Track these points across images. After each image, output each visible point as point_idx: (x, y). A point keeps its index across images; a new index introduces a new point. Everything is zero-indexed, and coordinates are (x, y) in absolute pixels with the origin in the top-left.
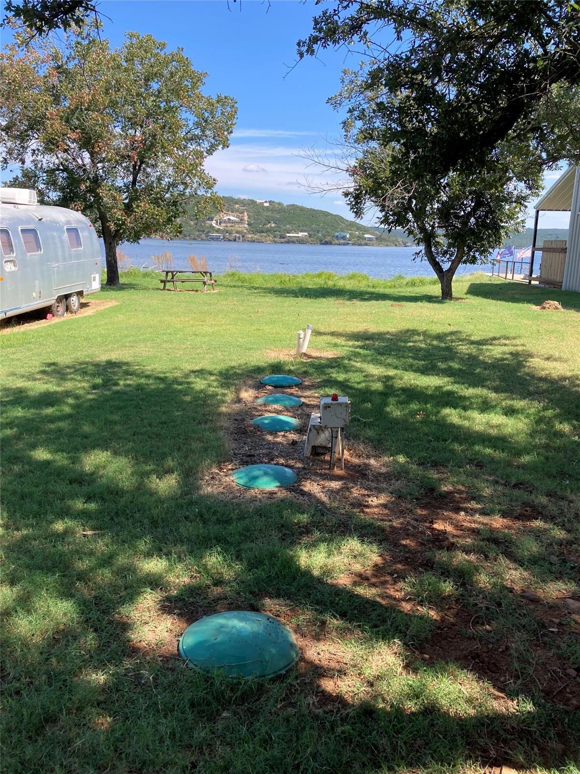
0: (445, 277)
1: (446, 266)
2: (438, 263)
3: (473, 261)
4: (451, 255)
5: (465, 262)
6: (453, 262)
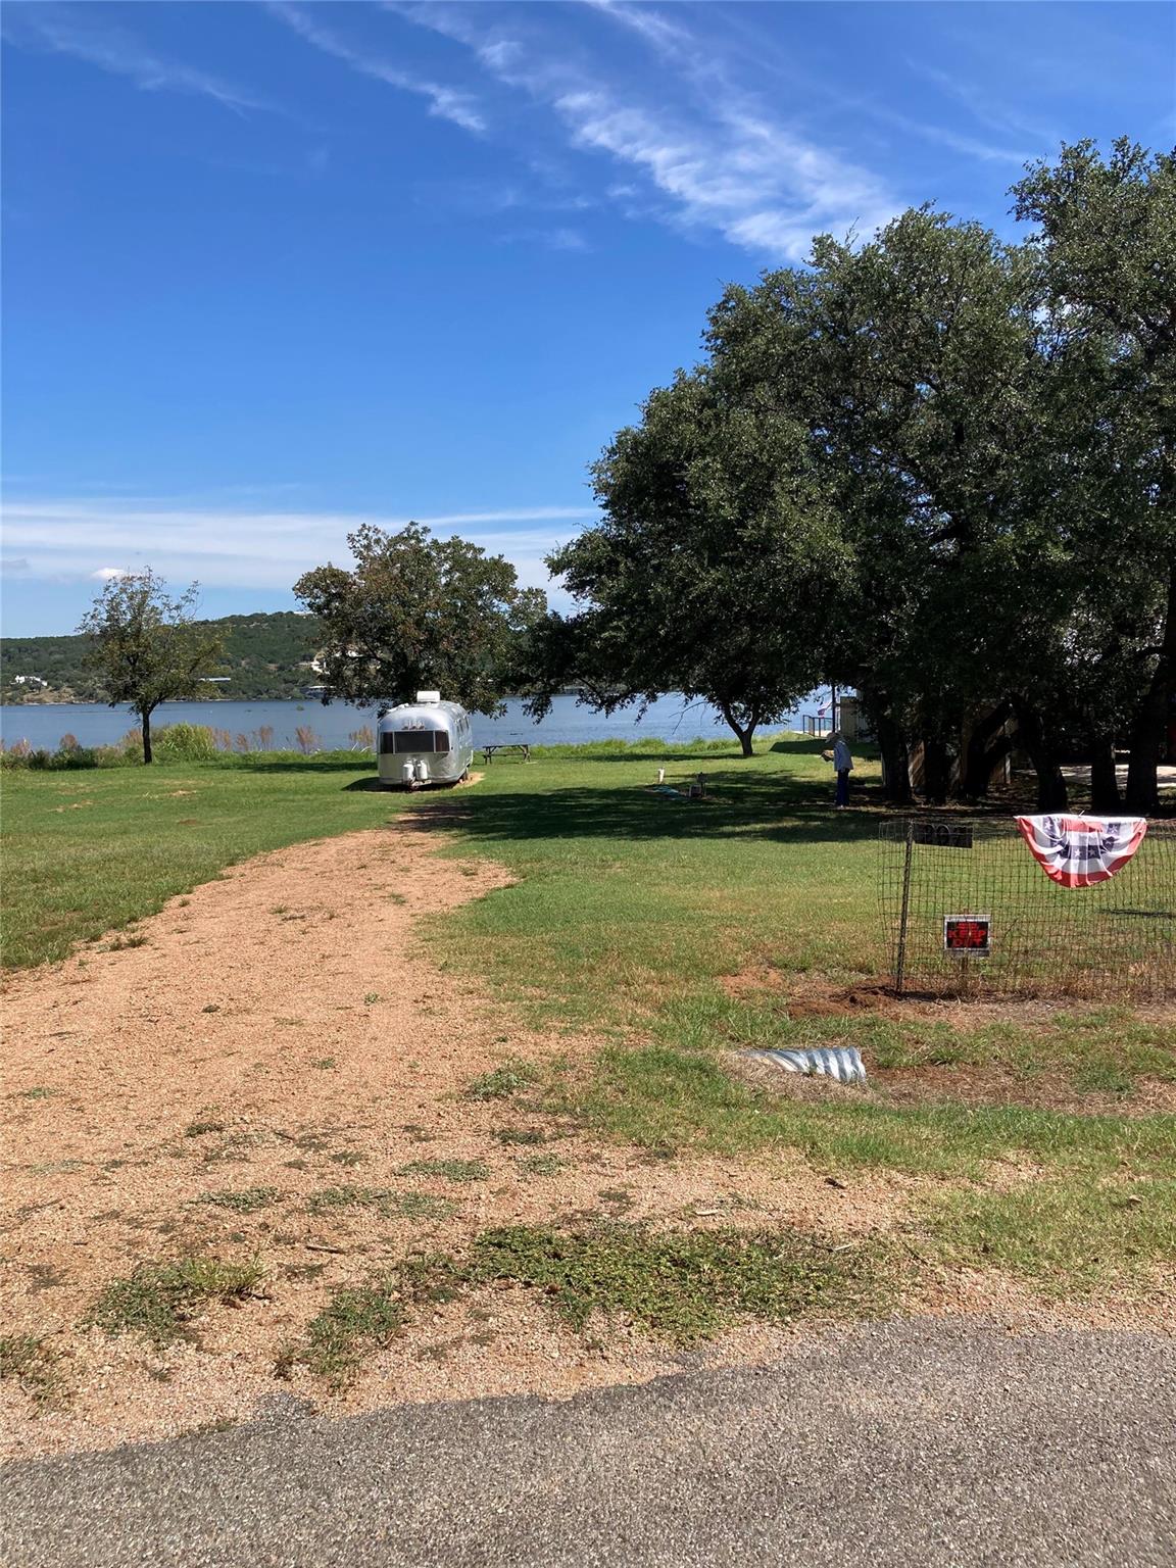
0: (745, 738)
1: (745, 728)
2: (737, 725)
3: (768, 722)
4: (748, 718)
5: (761, 723)
6: (750, 723)
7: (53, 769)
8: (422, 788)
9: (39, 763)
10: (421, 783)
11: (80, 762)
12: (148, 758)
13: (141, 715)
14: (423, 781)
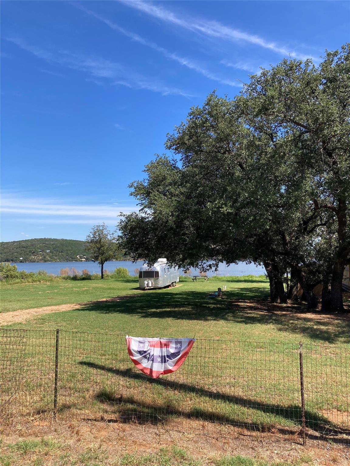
7: (78, 280)
8: (149, 289)
9: (75, 278)
10: (149, 288)
11: (87, 278)
12: (102, 277)
13: (101, 265)
14: (150, 287)
